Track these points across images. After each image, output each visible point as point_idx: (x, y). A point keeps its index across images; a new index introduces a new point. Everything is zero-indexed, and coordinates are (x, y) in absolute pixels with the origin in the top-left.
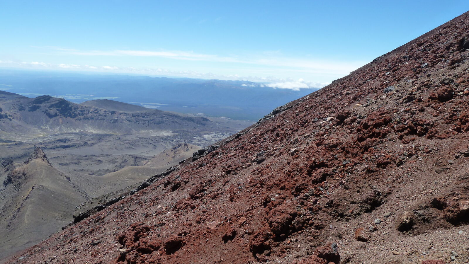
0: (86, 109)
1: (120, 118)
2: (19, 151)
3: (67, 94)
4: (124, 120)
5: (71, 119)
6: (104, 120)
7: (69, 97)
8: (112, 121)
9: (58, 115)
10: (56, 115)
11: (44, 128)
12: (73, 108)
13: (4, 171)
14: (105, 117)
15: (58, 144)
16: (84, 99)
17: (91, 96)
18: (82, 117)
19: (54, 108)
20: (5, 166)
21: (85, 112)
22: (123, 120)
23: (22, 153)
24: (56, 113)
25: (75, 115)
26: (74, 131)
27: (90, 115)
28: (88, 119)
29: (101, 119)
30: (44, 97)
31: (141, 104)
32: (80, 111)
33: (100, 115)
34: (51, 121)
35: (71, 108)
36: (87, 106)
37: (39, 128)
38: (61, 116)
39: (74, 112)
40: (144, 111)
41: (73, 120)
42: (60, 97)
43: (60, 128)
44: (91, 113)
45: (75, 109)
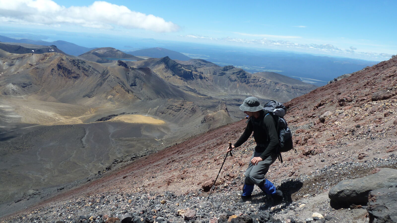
0: (257, 78)
1: (282, 88)
2: (209, 103)
3: (244, 65)
4: (285, 91)
5: (245, 85)
6: (269, 88)
7: (246, 68)
8: (275, 90)
9: (237, 81)
10: (235, 80)
11: (226, 89)
12: (247, 77)
13: (201, 114)
14: (270, 86)
15: (233, 102)
16: (256, 70)
17: (261, 68)
18: (253, 84)
19: (235, 75)
20: (202, 111)
21: (255, 81)
22: (283, 90)
23: (211, 104)
24: (236, 79)
25: (248, 83)
26: (245, 94)
27: (258, 83)
28: (257, 86)
29: (266, 88)
30: (229, 67)
31: (301, 78)
32: (252, 79)
33: (266, 84)
34: (232, 84)
35: (246, 76)
36: (258, 76)
37: (223, 88)
38: (238, 81)
39: (248, 80)
40: (302, 85)
41: (246, 86)
42: (240, 67)
43: (237, 91)
44: (260, 82)
45: (249, 77)
